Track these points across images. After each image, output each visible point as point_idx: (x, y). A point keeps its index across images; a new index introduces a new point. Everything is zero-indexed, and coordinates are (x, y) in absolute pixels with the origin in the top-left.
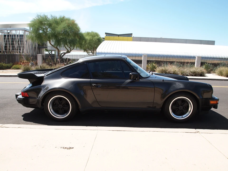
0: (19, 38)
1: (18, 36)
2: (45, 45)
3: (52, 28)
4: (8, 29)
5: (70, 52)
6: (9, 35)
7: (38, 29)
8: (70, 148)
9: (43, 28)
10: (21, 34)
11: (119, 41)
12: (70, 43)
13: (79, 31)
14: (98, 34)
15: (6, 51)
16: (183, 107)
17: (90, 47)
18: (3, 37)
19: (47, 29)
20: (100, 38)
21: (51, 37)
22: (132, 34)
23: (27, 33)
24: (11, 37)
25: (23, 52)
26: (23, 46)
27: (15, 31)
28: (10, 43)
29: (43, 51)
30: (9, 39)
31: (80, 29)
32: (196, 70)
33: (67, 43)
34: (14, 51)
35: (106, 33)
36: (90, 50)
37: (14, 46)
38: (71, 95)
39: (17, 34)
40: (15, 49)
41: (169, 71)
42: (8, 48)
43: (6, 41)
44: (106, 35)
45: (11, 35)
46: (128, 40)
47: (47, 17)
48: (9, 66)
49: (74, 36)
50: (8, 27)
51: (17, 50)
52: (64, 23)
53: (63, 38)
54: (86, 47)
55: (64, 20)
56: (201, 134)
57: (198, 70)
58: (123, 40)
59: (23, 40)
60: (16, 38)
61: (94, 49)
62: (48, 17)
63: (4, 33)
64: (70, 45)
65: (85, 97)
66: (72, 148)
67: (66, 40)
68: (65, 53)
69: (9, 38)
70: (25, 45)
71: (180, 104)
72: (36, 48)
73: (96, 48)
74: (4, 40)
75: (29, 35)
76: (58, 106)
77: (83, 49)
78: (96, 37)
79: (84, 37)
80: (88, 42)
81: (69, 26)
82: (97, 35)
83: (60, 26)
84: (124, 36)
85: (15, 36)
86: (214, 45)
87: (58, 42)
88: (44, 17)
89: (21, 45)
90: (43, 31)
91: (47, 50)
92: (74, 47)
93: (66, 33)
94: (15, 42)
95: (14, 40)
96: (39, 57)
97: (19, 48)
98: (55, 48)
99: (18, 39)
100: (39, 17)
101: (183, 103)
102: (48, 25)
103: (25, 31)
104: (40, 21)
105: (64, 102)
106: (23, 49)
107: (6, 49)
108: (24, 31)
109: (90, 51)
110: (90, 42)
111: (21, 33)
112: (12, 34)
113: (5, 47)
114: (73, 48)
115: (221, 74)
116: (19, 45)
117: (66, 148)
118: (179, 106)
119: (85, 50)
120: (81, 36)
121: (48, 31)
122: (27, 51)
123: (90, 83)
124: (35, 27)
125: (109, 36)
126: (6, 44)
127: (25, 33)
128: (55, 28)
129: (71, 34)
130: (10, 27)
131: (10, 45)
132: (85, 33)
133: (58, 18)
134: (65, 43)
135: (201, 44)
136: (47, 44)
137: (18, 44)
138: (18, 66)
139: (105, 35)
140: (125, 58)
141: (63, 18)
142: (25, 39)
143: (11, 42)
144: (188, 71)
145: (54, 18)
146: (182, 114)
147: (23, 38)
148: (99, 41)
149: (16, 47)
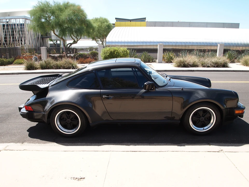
0: (19, 27)
1: (19, 25)
2: (49, 34)
3: (56, 16)
4: (6, 18)
5: (76, 43)
6: (8, 25)
7: (40, 18)
8: (81, 178)
9: (45, 16)
10: (22, 23)
11: (131, 27)
12: (76, 32)
13: (86, 18)
14: (108, 20)
15: (6, 43)
16: (205, 118)
17: (99, 35)
18: (2, 27)
19: (49, 17)
20: (110, 24)
21: (55, 26)
22: (145, 18)
23: (28, 22)
24: (11, 27)
25: (25, 43)
26: (25, 36)
27: (14, 19)
28: (10, 34)
29: (47, 41)
30: (8, 30)
31: (87, 15)
32: (218, 61)
33: (73, 32)
34: (15, 42)
35: (116, 19)
36: (99, 38)
37: (15, 36)
38: (79, 109)
39: (17, 23)
40: (16, 40)
41: (188, 62)
42: (8, 40)
43: (6, 31)
44: (117, 21)
45: (10, 25)
46: (141, 26)
47: (49, 3)
48: (11, 61)
49: (81, 25)
50: (6, 16)
51: (19, 41)
52: (69, 10)
53: (69, 27)
54: (94, 35)
55: (68, 6)
56: (225, 152)
57: (220, 60)
58: (135, 26)
59: (24, 30)
60: (17, 27)
61: (103, 37)
62: (51, 4)
63: (3, 23)
64: (77, 34)
65: (94, 108)
66: (84, 178)
67: (72, 30)
68: (71, 44)
69: (8, 28)
70: (27, 35)
71: (201, 115)
72: (39, 38)
73: (106, 36)
74: (3, 30)
75: (31, 23)
76: (66, 121)
77: (91, 37)
78: (105, 23)
79: (92, 25)
80: (96, 29)
81: (74, 13)
82: (106, 21)
83: (64, 13)
84: (136, 21)
85: (15, 26)
86: (239, 28)
87: (63, 32)
88: (46, 4)
89: (22, 35)
90: (46, 19)
91: (52, 40)
92: (81, 36)
93: (71, 21)
94: (16, 32)
95: (14, 30)
96: (43, 50)
97: (20, 39)
98: (60, 38)
99: (19, 29)
100: (40, 3)
101: (204, 114)
102: (50, 12)
103: (26, 19)
104: (41, 9)
105: (72, 116)
106: (25, 40)
107: (6, 41)
108: (24, 19)
109: (99, 40)
110: (98, 30)
111: (22, 21)
112: (12, 23)
113: (5, 39)
114: (80, 38)
115: (246, 64)
116: (20, 36)
117: (76, 178)
118: (200, 117)
119: (94, 39)
120: (88, 24)
121: (51, 19)
122: (29, 42)
123: (100, 94)
124: (37, 16)
125: (120, 21)
126: (6, 35)
127: (25, 21)
128: (59, 16)
129: (77, 22)
130: (9, 16)
131: (10, 35)
132: (92, 19)
133: (61, 4)
134: (71, 32)
135: (224, 28)
136: (51, 33)
137: (19, 34)
138: (20, 61)
139: (115, 20)
140: (138, 64)
141: (68, 3)
142: (26, 28)
143: (11, 32)
144: (209, 62)
145: (57, 4)
146: (203, 125)
147: (23, 27)
148: (109, 28)
149: (17, 38)
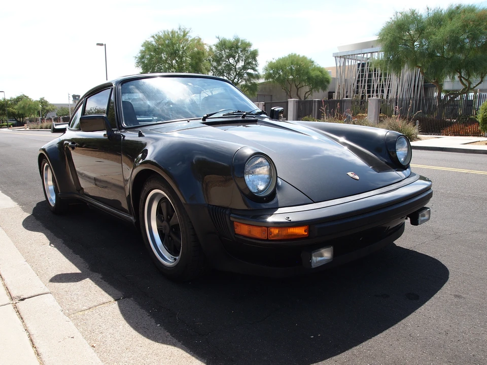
4: (364, 51)
6: (365, 64)
19: (414, 41)
25: (387, 97)
26: (390, 84)
30: (364, 72)
37: (372, 84)
63: (358, 60)
70: (394, 83)
74: (356, 74)
92: (482, 78)
94: (375, 77)
95: (373, 73)
97: (381, 89)
99: (382, 71)
106: (388, 90)
114: (479, 81)
116: (381, 83)
126: (358, 82)
131: (365, 82)
137: (380, 80)
143: (367, 76)
149: (375, 87)
